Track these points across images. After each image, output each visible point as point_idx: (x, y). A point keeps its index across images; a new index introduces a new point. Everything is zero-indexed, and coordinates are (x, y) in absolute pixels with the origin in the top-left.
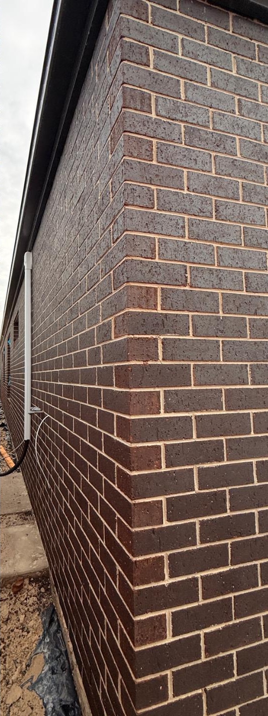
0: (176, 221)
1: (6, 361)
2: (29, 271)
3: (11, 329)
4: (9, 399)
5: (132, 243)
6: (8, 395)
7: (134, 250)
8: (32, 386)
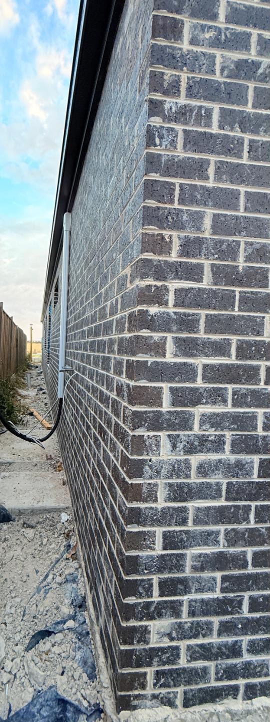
0: (200, 164)
1: (48, 328)
2: (68, 232)
3: (52, 296)
4: (48, 365)
5: (150, 188)
6: (48, 361)
7: (151, 195)
8: (66, 348)
